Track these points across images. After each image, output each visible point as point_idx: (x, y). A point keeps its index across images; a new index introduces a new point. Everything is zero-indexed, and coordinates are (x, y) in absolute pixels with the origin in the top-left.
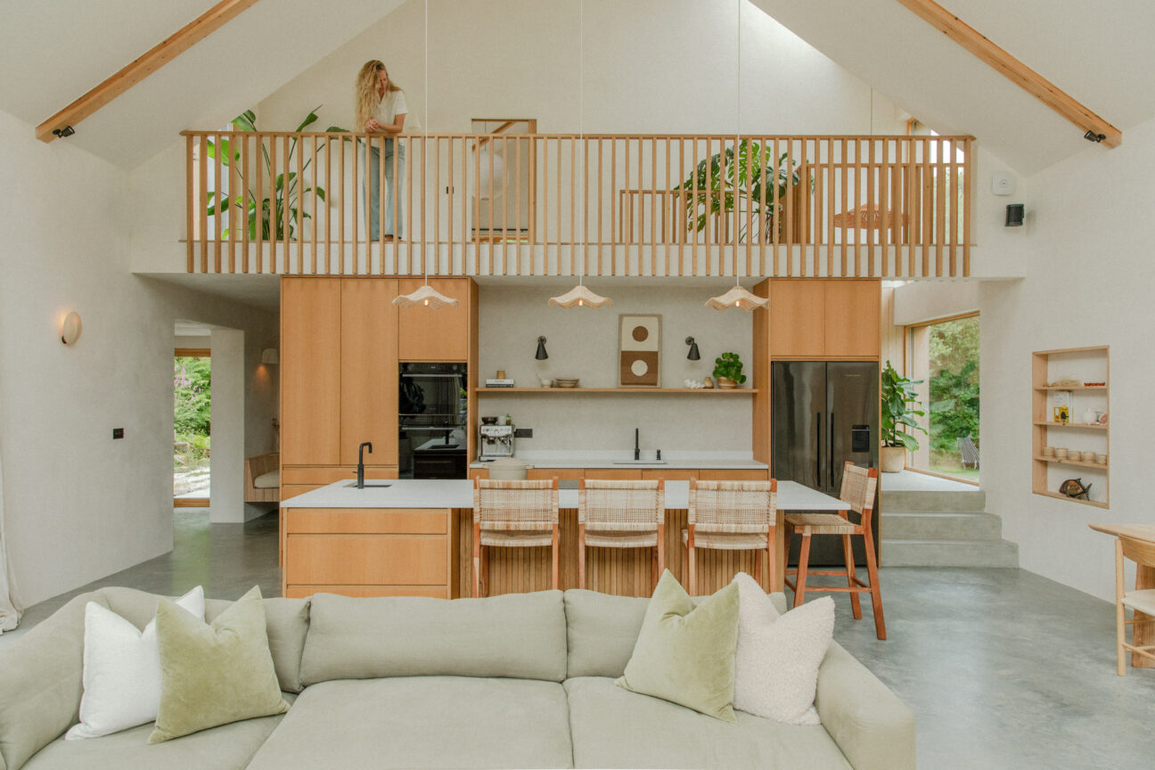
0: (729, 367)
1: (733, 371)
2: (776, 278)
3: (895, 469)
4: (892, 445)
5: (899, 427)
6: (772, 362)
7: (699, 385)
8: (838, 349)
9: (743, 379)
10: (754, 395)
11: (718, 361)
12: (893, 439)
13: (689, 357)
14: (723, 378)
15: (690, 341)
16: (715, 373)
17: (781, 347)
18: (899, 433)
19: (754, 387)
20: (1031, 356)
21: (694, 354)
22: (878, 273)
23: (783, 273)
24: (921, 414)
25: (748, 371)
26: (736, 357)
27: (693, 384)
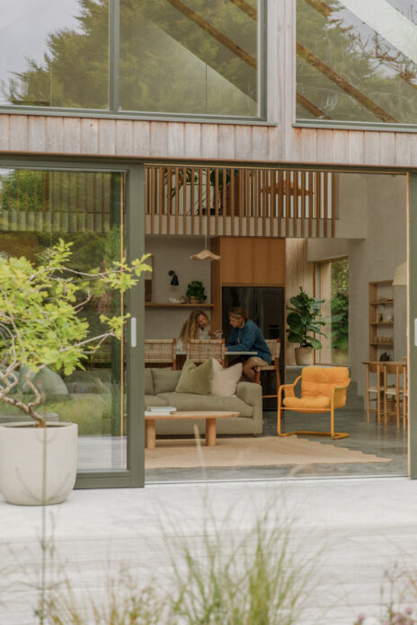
0: (196, 290)
1: (199, 292)
2: (224, 236)
3: (306, 362)
4: (304, 346)
5: (310, 334)
6: (223, 288)
7: (178, 302)
8: (261, 280)
9: (205, 298)
10: (212, 307)
11: (189, 286)
12: (305, 342)
13: (172, 283)
14: (193, 297)
15: (171, 273)
16: (188, 293)
17: (228, 278)
18: (309, 338)
19: (212, 303)
20: (368, 285)
21: (175, 282)
22: (283, 235)
23: (228, 233)
24: (324, 324)
25: (208, 293)
26: (200, 284)
27: (174, 301)
